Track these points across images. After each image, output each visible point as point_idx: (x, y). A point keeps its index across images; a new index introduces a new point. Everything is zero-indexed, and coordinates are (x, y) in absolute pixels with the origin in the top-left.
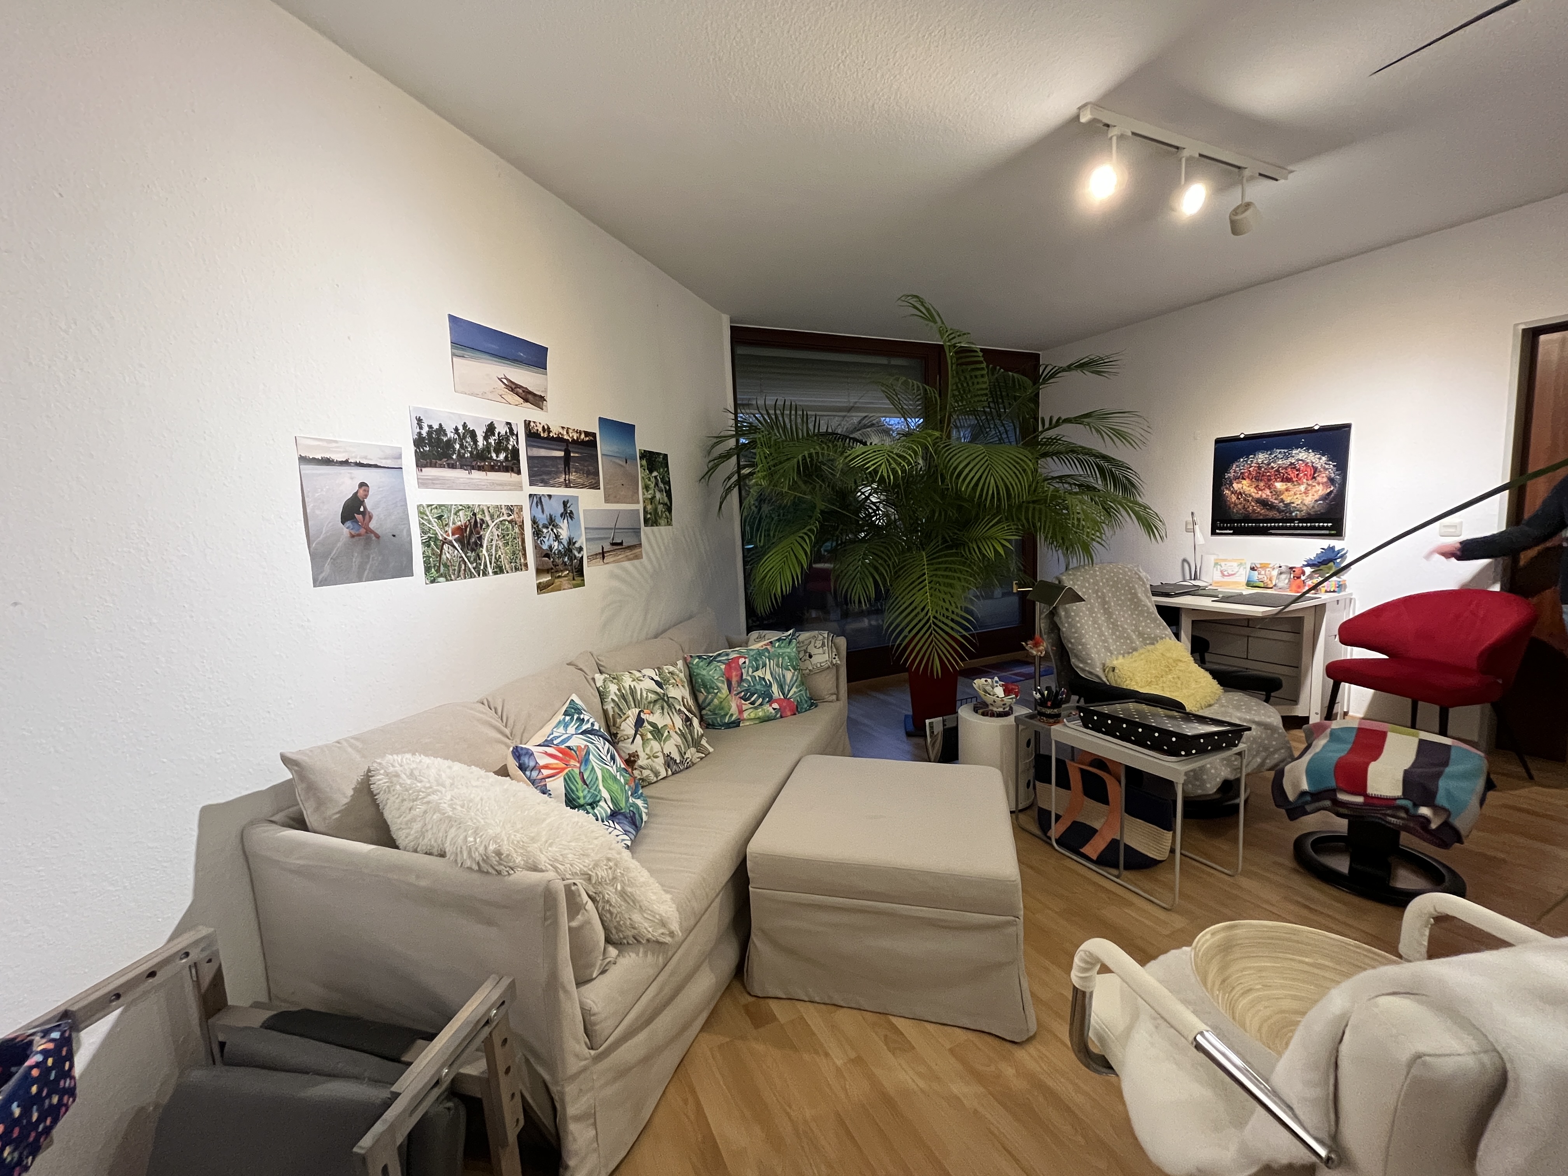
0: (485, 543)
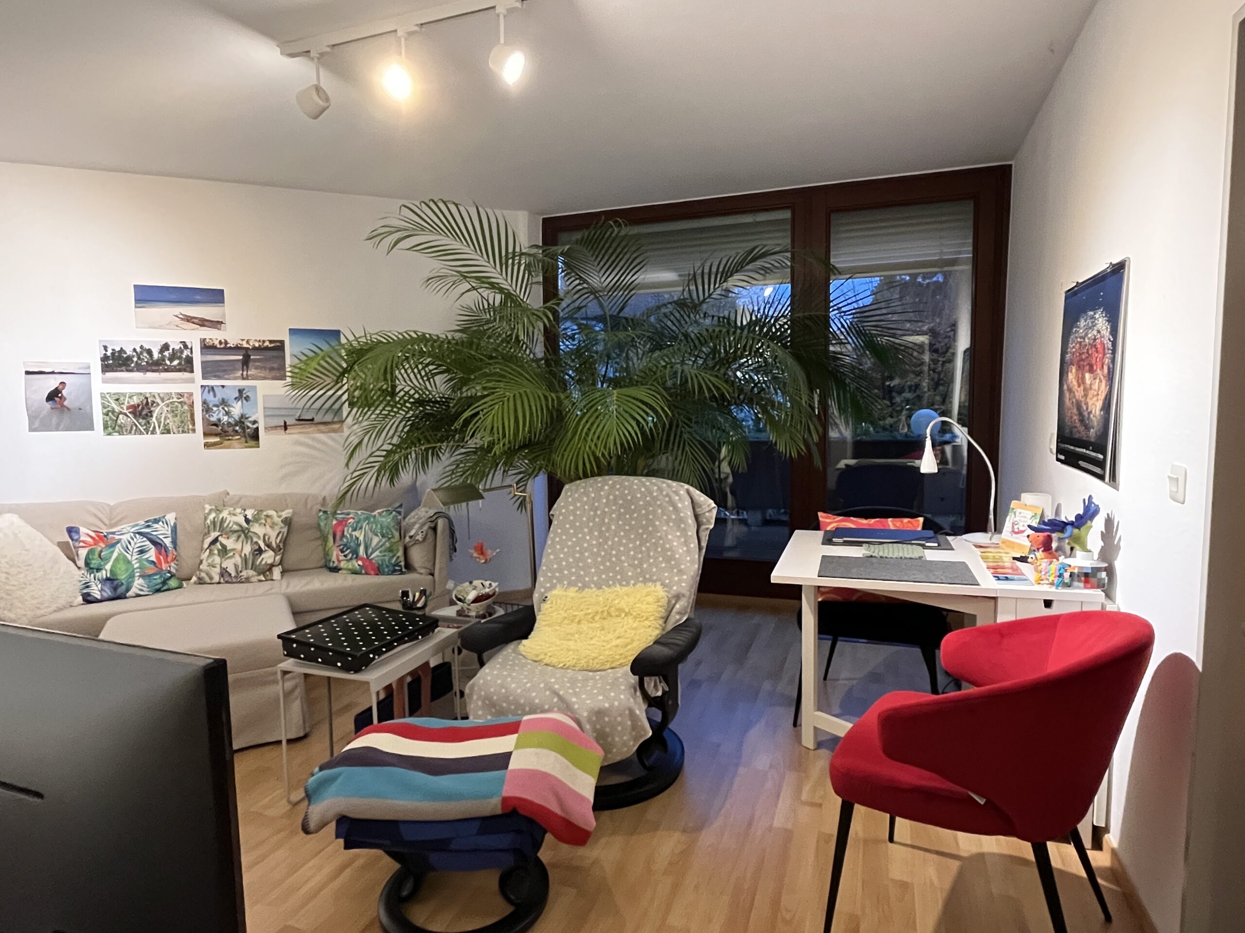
0: (155, 415)
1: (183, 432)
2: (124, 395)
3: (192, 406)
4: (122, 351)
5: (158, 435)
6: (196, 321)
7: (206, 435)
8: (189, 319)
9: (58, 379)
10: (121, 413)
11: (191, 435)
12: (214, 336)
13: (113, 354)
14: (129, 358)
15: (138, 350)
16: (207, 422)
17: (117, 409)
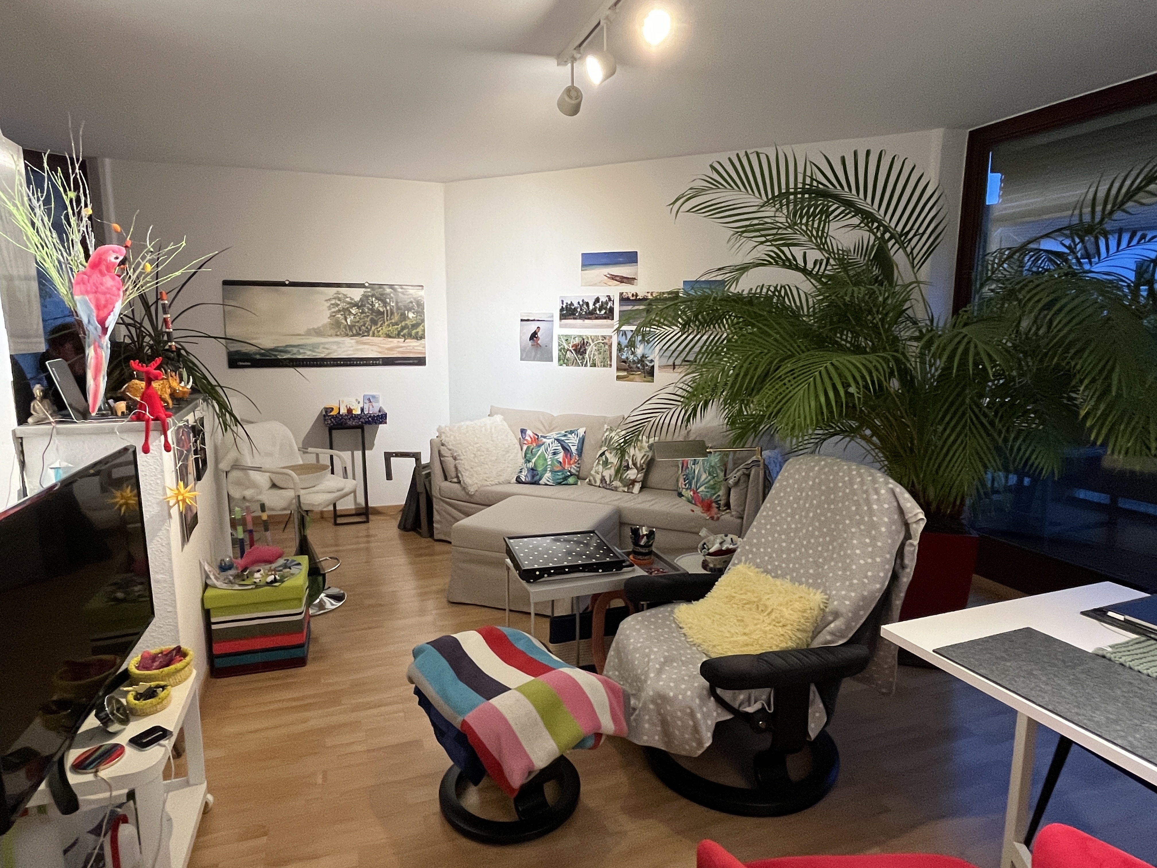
1: (604, 366)
2: (570, 336)
3: (610, 346)
4: (572, 304)
5: (588, 368)
6: (618, 278)
7: (618, 369)
8: (613, 277)
9: (538, 324)
10: (568, 350)
11: (608, 369)
12: (628, 290)
13: (566, 306)
14: (575, 309)
15: (581, 303)
16: (620, 360)
17: (566, 347)
